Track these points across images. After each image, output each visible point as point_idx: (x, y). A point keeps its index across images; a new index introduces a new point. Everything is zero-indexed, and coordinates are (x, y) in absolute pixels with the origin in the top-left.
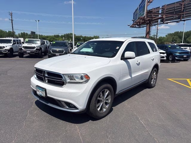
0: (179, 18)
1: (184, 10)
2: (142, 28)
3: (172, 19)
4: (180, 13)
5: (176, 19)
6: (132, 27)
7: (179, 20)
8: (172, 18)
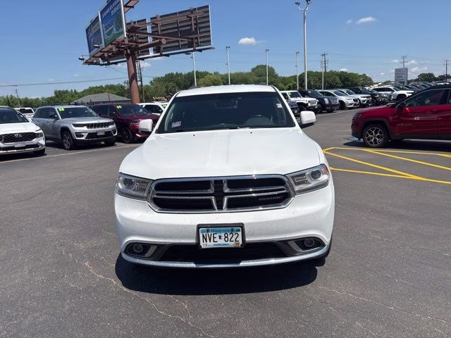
0: (190, 45)
1: (196, 29)
2: (113, 65)
3: (178, 47)
4: (190, 34)
5: (184, 46)
6: (89, 63)
7: (192, 49)
8: (177, 44)
